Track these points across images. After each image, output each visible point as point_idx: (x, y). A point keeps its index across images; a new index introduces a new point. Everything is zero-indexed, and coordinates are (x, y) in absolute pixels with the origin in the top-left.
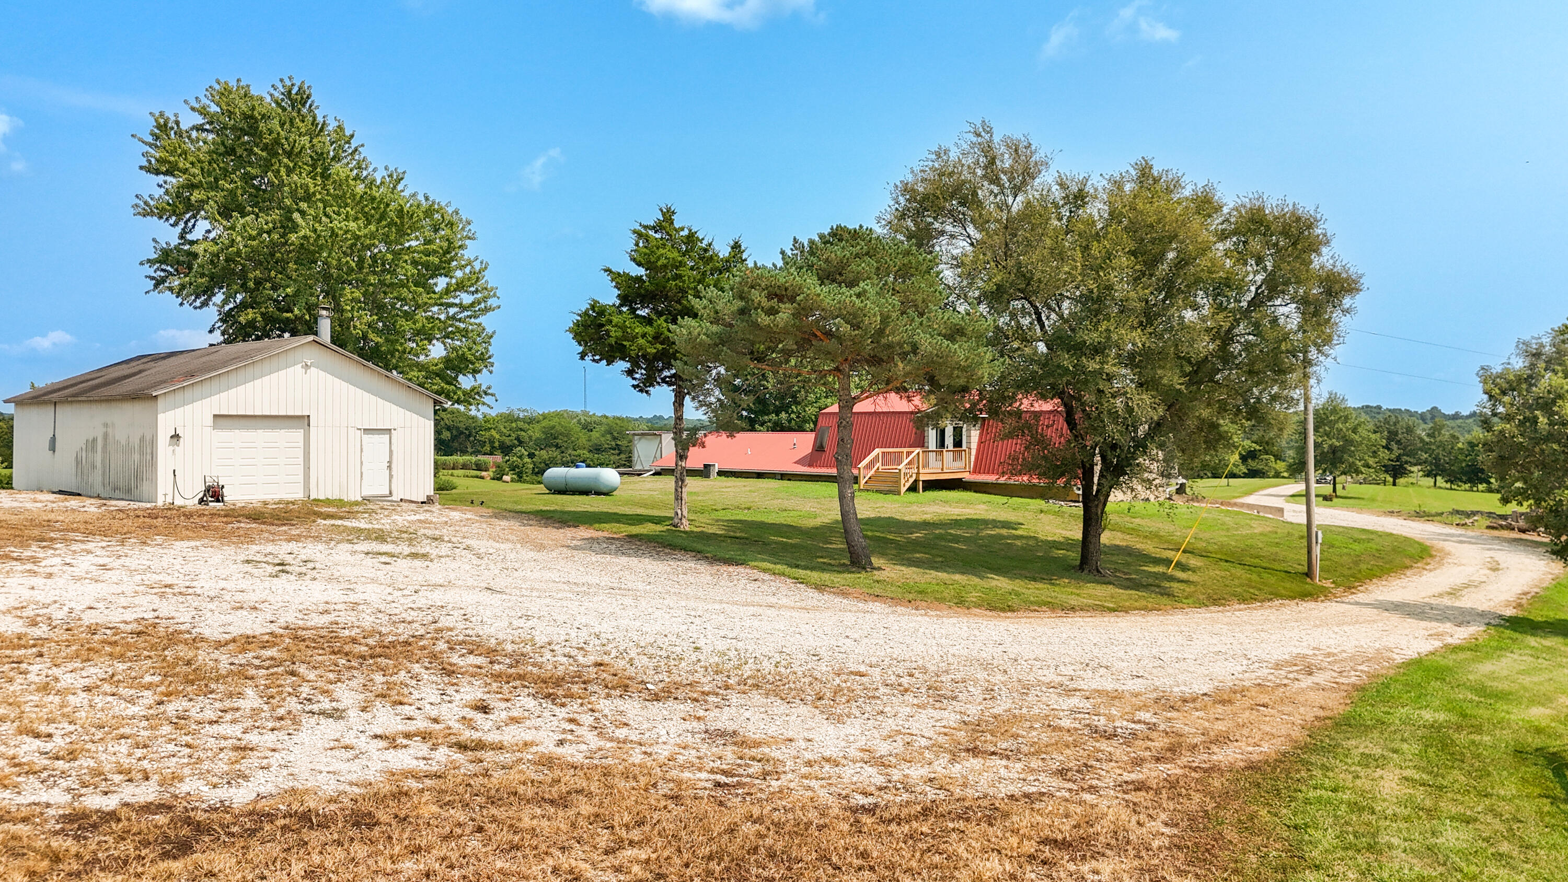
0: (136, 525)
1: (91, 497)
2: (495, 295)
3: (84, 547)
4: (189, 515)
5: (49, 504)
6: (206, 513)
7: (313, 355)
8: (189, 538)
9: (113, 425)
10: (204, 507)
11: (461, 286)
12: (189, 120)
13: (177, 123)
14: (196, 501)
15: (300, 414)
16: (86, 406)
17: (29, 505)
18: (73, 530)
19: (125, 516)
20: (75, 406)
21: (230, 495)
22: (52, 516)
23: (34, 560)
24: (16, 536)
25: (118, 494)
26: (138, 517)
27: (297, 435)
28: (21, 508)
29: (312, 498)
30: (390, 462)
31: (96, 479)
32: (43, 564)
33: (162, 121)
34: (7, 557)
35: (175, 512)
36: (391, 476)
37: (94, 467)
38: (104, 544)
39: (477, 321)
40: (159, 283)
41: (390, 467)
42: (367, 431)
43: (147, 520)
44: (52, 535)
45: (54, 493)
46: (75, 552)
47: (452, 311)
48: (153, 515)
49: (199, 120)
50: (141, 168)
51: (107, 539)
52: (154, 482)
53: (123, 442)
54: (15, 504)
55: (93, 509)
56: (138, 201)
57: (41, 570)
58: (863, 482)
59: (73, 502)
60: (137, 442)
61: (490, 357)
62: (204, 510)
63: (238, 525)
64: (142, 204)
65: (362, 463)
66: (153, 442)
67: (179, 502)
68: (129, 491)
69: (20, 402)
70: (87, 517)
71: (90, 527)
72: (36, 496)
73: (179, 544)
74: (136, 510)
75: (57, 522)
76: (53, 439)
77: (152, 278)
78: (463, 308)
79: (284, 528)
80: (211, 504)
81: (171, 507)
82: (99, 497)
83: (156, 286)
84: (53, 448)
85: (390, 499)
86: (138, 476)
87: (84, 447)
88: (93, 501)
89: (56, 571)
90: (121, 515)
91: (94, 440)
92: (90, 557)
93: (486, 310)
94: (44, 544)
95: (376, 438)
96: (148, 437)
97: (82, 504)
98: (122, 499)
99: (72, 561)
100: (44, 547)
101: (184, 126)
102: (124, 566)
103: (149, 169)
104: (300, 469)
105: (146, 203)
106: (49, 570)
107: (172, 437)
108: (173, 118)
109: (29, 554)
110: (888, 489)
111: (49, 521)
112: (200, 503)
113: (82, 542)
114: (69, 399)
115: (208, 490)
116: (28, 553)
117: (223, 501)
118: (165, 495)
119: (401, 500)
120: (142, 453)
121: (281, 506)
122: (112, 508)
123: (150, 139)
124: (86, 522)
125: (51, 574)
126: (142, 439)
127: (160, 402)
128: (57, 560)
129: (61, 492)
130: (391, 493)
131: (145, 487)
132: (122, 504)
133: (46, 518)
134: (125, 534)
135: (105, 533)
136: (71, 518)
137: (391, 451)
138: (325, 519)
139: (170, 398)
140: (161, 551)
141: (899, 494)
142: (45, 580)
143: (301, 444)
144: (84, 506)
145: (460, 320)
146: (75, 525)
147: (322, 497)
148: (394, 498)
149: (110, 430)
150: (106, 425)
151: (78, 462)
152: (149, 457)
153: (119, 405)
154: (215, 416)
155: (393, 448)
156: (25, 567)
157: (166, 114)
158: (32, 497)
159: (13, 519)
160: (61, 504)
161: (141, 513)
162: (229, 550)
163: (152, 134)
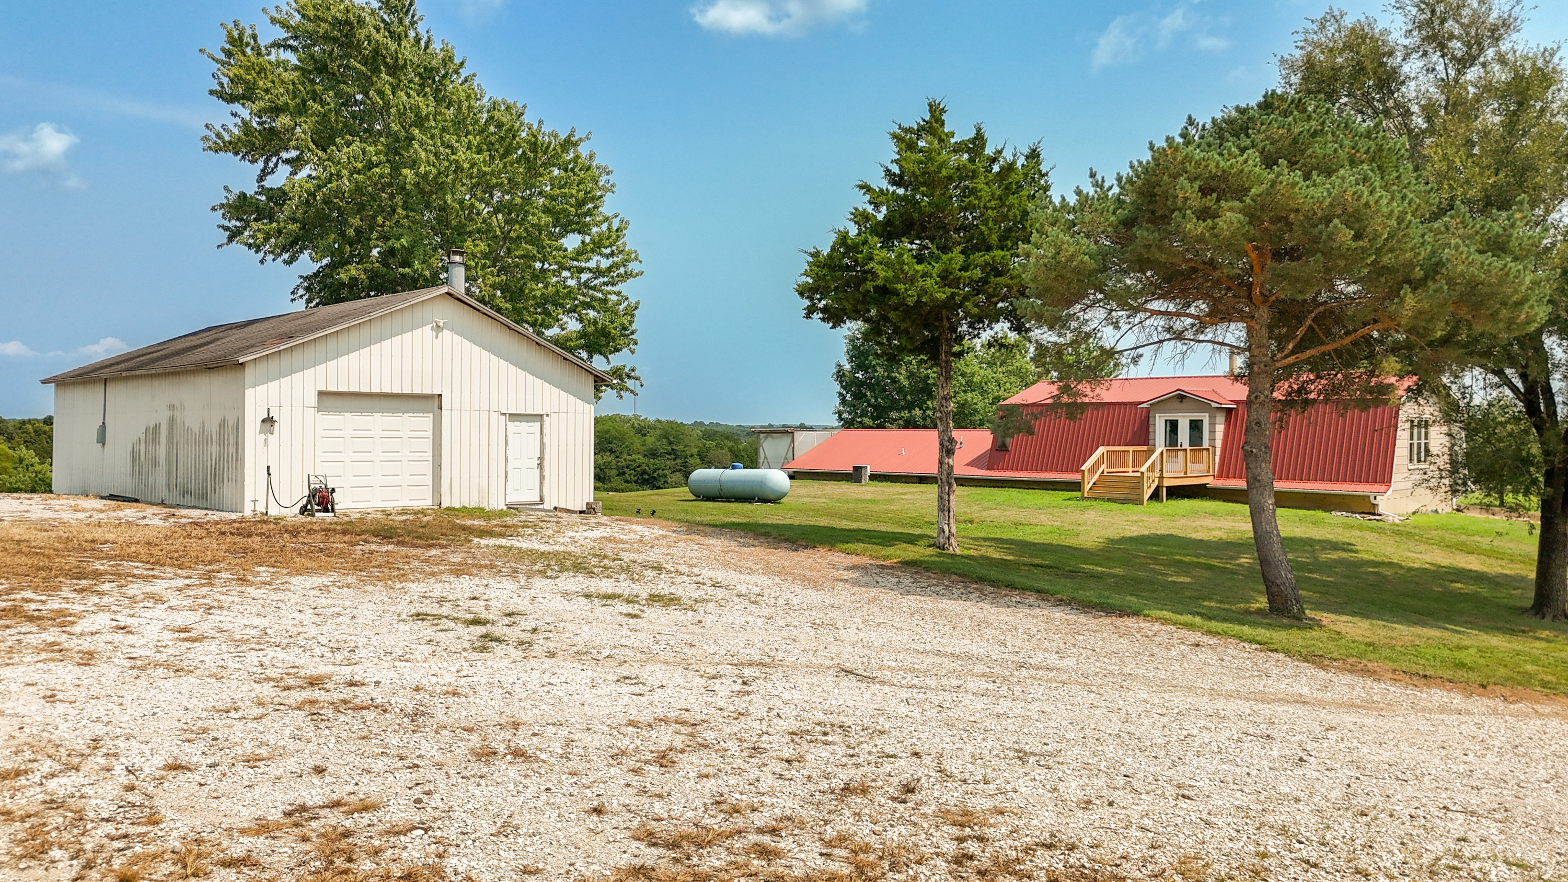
0: (223, 547)
1: (152, 504)
2: (636, 259)
3: (149, 589)
4: (294, 532)
5: (95, 514)
6: (316, 527)
7: (447, 312)
8: (309, 571)
9: (182, 406)
10: (309, 518)
11: (597, 246)
12: (269, 34)
13: (254, 37)
14: (297, 510)
15: (427, 391)
16: (147, 383)
17: (66, 516)
18: (130, 558)
19: (204, 533)
20: (132, 384)
21: (344, 502)
22: (98, 534)
23: (62, 619)
24: (39, 569)
25: (188, 500)
26: (223, 533)
27: (424, 421)
28: (55, 519)
29: (444, 506)
30: (541, 458)
31: (160, 478)
32: (77, 629)
33: (236, 34)
34: (15, 612)
35: (272, 526)
36: (542, 478)
37: (156, 463)
38: (180, 583)
39: (616, 289)
40: (234, 235)
41: (541, 466)
42: (514, 417)
43: (238, 539)
44: (98, 566)
45: (102, 498)
46: (133, 598)
47: (585, 277)
48: (244, 530)
49: (282, 34)
50: (212, 92)
51: (183, 573)
52: (239, 482)
53: (196, 429)
54: (48, 514)
55: (156, 522)
56: (208, 132)
57: (73, 643)
58: (1087, 487)
59: (128, 512)
60: (215, 429)
61: (632, 333)
62: (310, 523)
63: (367, 547)
64: (213, 136)
65: (506, 459)
66: (239, 427)
67: (274, 511)
68: (204, 496)
69: (63, 382)
70: (150, 535)
71: (156, 551)
72: (79, 502)
73: (297, 581)
74: (217, 523)
75: (106, 542)
76: (103, 428)
77: (226, 229)
78: (598, 272)
79: (433, 552)
80: (317, 514)
81: (264, 520)
82: (163, 504)
83: (231, 239)
84: (102, 440)
85: (541, 507)
86: (217, 476)
87: (143, 438)
88: (156, 510)
89: (101, 646)
90: (200, 532)
91: (157, 428)
92: (159, 611)
93: (628, 275)
94: (84, 582)
95: (524, 426)
96: (231, 422)
97: (141, 514)
98: (194, 507)
99: (130, 621)
100: (82, 590)
101: (263, 42)
102: (221, 631)
103: (221, 95)
104: (428, 468)
105: (218, 135)
106: (86, 644)
107: (263, 421)
108: (249, 32)
109: (56, 606)
110: (1122, 497)
111: (93, 541)
112: (302, 513)
113: (145, 578)
114: (124, 374)
115: (313, 494)
116: (55, 604)
117: (333, 510)
118: (255, 501)
119: (555, 508)
120: (222, 442)
121: (411, 517)
122: (184, 521)
123: (222, 56)
124: (149, 544)
125: (91, 654)
126: (223, 424)
127: (249, 372)
128: (103, 620)
129: (112, 497)
130: (542, 500)
131: (227, 490)
132: (196, 514)
133: (89, 537)
134: (210, 563)
135: (179, 561)
136: (125, 537)
137: (542, 444)
138: (480, 537)
139: (262, 367)
140: (273, 596)
141: (1142, 503)
142: (78, 671)
143: (430, 434)
144: (144, 518)
145: (594, 288)
146: (133, 549)
147: (457, 506)
148: (546, 506)
149: (177, 414)
150: (172, 407)
151: (135, 456)
152: (232, 449)
153: (191, 379)
154: (321, 394)
155: (546, 440)
156: (45, 636)
157: (242, 25)
158: (73, 503)
159: (39, 538)
160: (112, 514)
161: (225, 528)
162: (378, 592)
163: (223, 50)
